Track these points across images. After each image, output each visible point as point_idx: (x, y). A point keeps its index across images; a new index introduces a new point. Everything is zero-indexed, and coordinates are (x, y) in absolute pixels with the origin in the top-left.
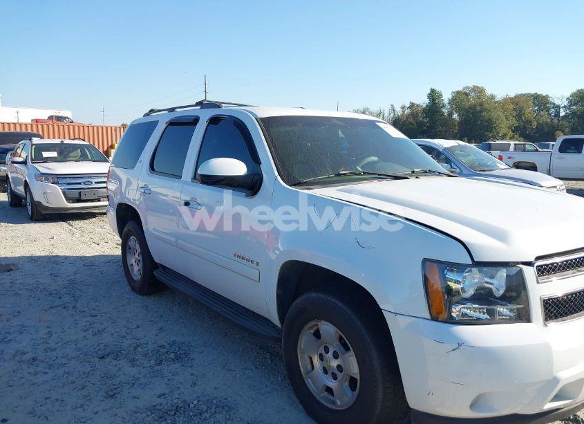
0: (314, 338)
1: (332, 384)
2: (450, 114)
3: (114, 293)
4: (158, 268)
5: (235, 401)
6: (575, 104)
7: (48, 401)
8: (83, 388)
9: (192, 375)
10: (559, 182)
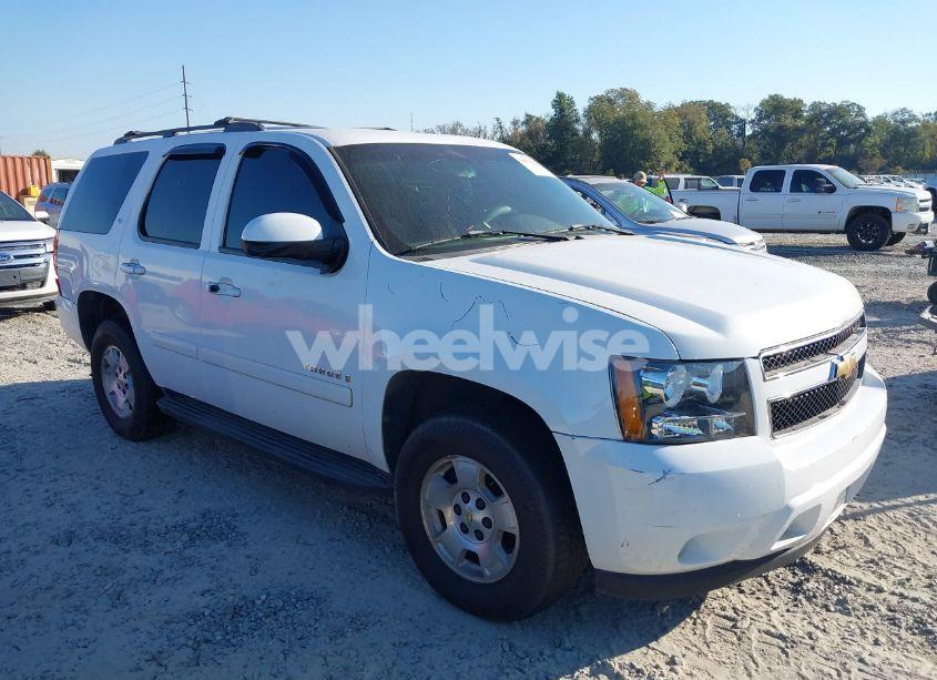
0: (445, 483)
1: (477, 547)
2: (587, 133)
3: (85, 441)
4: (163, 395)
5: (324, 588)
6: (768, 117)
7: (13, 621)
8: (70, 595)
9: (248, 557)
10: (756, 237)
